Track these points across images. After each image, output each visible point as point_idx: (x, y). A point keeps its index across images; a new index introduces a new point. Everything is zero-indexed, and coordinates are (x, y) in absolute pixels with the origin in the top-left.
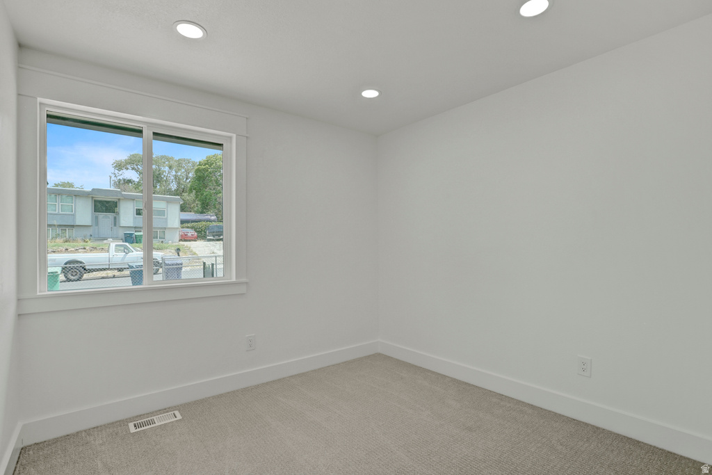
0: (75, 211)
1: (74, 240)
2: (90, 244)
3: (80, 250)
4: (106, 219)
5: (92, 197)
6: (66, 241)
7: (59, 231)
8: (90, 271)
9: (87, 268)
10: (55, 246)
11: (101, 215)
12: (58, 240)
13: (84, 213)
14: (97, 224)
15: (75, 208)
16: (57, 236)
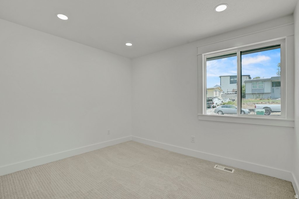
0: (264, 87)
1: (264, 99)
2: (271, 101)
3: (267, 103)
4: (277, 89)
5: (271, 81)
6: (261, 100)
7: (258, 96)
8: (274, 112)
9: (272, 110)
10: (257, 101)
11: (275, 88)
12: (258, 99)
13: (268, 88)
14: (273, 92)
15: (264, 86)
16: (257, 98)
